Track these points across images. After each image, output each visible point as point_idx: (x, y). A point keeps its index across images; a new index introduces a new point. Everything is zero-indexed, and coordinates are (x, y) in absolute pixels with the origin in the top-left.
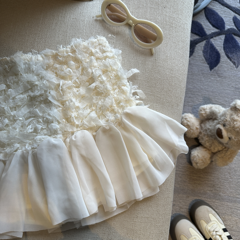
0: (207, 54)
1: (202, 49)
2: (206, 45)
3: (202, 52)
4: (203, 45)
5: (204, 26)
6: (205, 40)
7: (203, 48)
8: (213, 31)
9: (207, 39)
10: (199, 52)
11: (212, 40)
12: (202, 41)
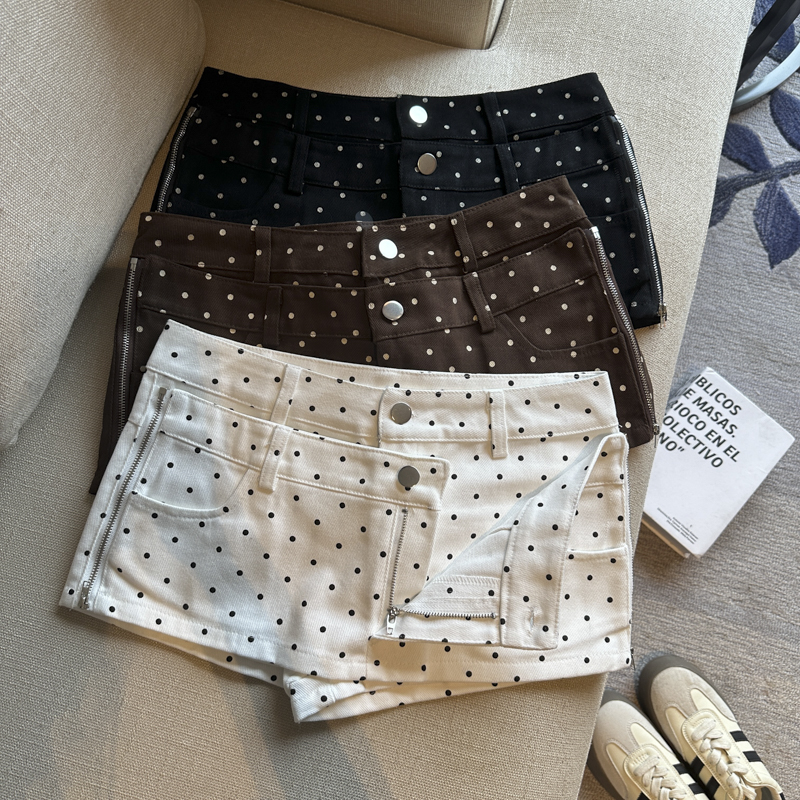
0: (766, 220)
1: (752, 205)
2: (764, 194)
3: (751, 212)
4: (758, 195)
5: (765, 143)
6: (765, 180)
7: (755, 203)
8: (789, 159)
9: (771, 179)
10: (743, 212)
11: (784, 184)
12: (757, 183)
